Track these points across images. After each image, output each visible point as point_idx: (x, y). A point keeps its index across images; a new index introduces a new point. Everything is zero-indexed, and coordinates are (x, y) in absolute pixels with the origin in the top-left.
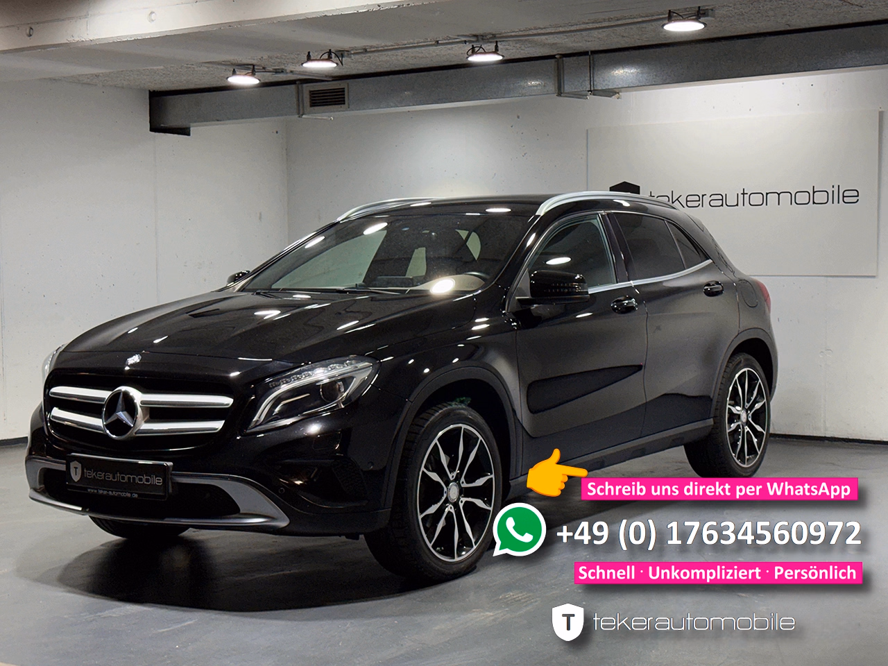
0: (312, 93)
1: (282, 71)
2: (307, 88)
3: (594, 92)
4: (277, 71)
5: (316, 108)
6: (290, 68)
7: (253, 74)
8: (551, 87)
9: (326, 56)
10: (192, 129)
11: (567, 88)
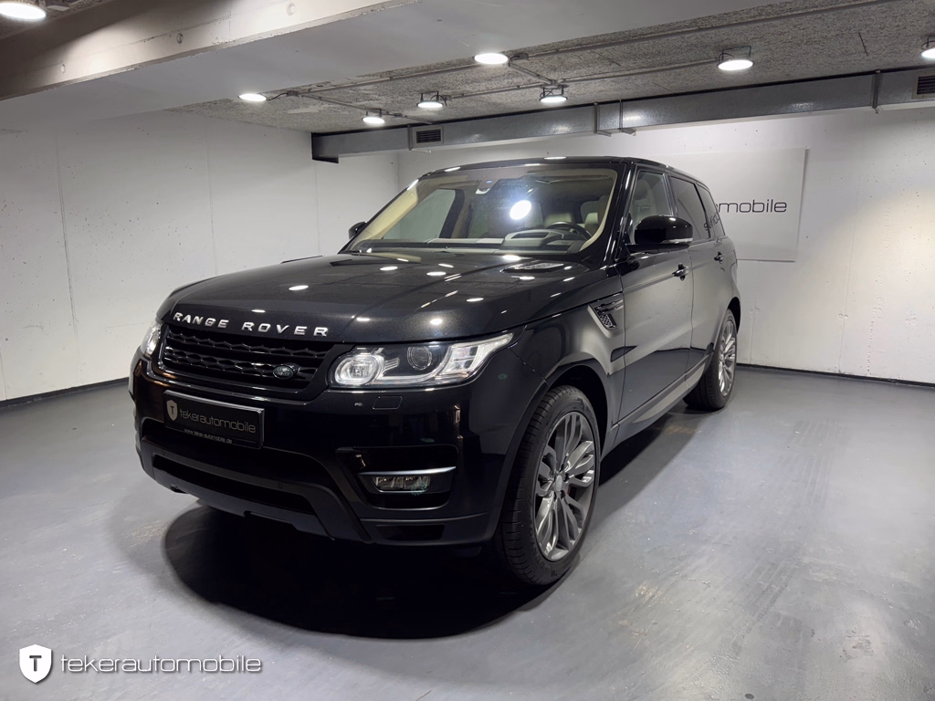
0: (418, 133)
1: (400, 115)
2: (415, 130)
3: (622, 130)
4: (396, 115)
5: (422, 144)
6: (405, 113)
7: (380, 115)
8: (590, 127)
9: (435, 98)
10: (340, 160)
11: (602, 127)
